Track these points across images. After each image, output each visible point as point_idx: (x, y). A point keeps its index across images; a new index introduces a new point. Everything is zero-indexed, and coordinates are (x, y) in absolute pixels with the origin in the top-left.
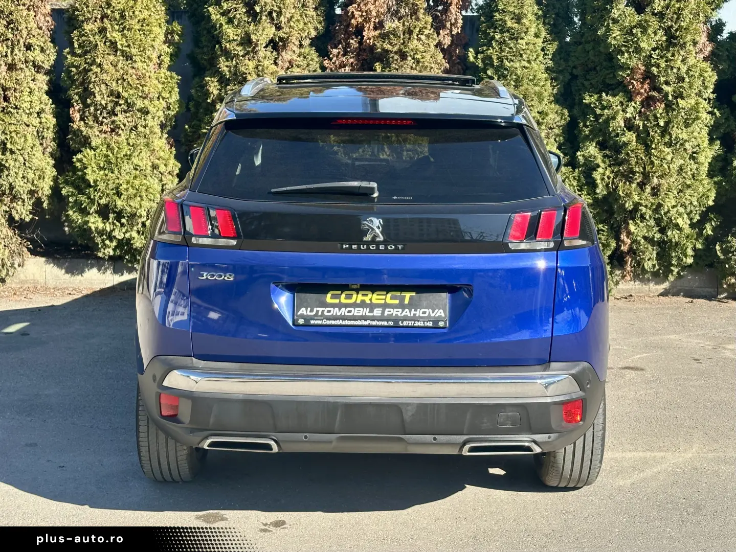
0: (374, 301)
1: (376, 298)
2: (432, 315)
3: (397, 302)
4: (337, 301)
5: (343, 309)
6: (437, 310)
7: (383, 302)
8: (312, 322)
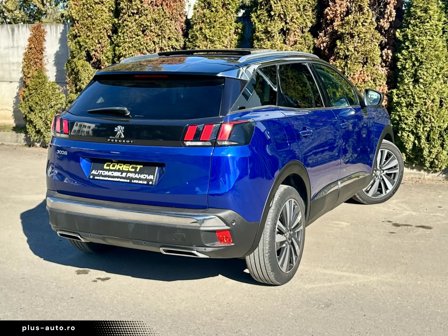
0: (124, 169)
1: (125, 167)
2: (148, 178)
3: (133, 170)
4: (108, 168)
5: (110, 172)
6: (150, 176)
7: (127, 170)
8: (96, 178)
